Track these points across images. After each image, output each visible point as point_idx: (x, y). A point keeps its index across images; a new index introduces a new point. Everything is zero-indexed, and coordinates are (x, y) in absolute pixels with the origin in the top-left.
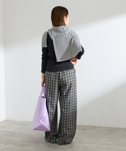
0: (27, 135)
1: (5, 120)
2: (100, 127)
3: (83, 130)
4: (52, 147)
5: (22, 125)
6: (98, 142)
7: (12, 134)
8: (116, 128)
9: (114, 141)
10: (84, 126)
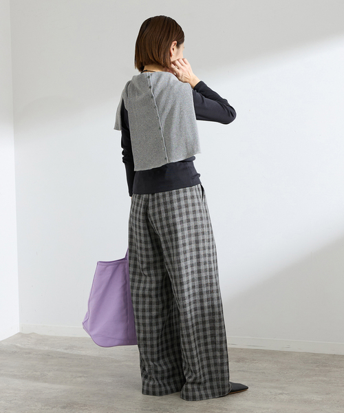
0: (80, 377)
1: (19, 333)
2: (285, 354)
3: (238, 361)
4: (151, 410)
5: (66, 349)
6: (282, 397)
7: (38, 373)
8: (330, 355)
9: (327, 394)
10: (242, 350)
